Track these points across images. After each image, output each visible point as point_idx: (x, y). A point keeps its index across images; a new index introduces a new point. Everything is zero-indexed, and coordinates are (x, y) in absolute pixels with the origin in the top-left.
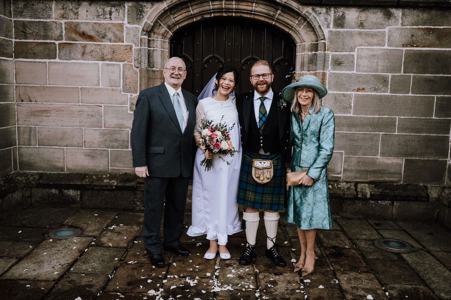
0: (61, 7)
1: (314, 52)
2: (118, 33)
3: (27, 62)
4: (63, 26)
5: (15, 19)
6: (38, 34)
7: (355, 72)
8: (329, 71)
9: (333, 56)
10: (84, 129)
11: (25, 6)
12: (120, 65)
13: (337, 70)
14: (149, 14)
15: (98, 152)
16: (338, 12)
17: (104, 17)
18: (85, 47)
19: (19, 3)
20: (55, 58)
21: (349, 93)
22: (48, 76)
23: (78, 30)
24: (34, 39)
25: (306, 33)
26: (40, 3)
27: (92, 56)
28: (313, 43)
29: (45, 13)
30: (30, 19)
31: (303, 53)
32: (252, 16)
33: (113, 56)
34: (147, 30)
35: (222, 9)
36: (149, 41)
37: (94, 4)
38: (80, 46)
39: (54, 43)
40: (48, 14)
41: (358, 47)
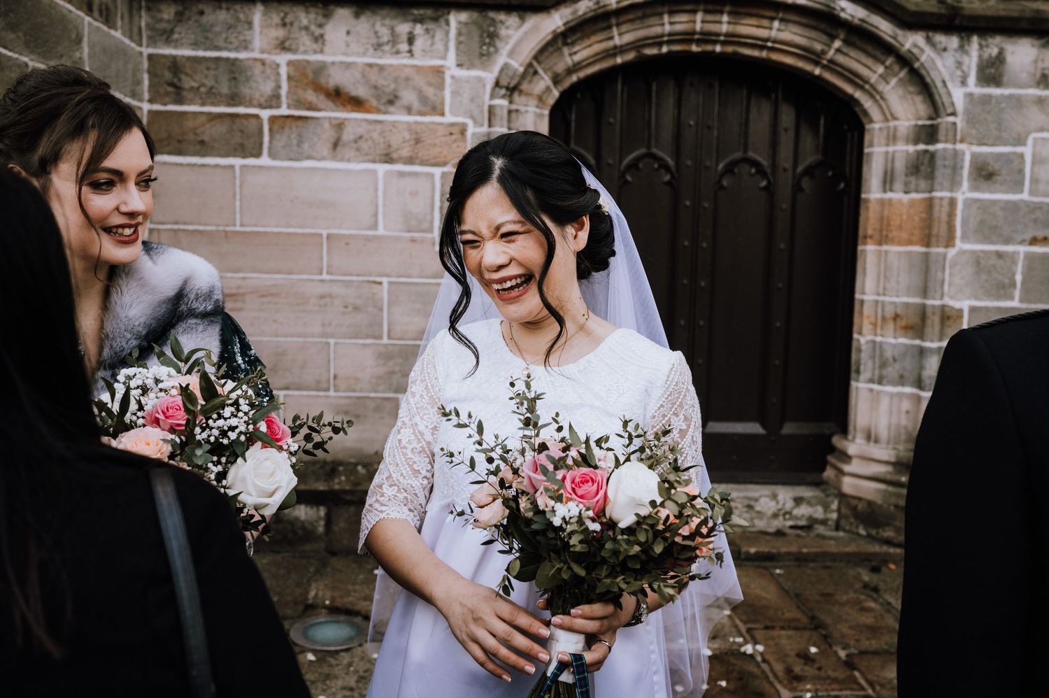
0: (276, 19)
1: (921, 147)
2: (430, 92)
3: (181, 165)
4: (283, 71)
5: (151, 51)
6: (214, 90)
7: (1025, 196)
8: (965, 193)
9: (974, 156)
10: (336, 344)
11: (180, 17)
12: (432, 176)
13: (983, 191)
14: (512, 42)
15: (372, 405)
16: (987, 46)
17: (394, 50)
18: (340, 126)
19: (163, 7)
20: (258, 154)
21: (1010, 248)
22: (238, 203)
23: (323, 81)
24: (203, 104)
25: (903, 98)
26: (220, 8)
27: (358, 149)
28: (920, 123)
29: (235, 35)
30: (193, 49)
31: (891, 149)
32: (764, 54)
33: (416, 151)
34: (509, 83)
35: (693, 33)
36: (510, 112)
37: (368, 13)
38: (327, 125)
39: (257, 117)
40: (241, 38)
41: (1034, 135)
